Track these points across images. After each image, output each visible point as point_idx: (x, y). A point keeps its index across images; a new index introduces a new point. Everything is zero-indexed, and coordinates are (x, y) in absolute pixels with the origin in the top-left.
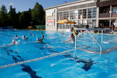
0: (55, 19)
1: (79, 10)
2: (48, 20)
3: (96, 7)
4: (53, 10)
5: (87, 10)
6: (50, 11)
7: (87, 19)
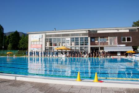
0: (42, 45)
1: (71, 38)
2: (33, 45)
3: (88, 36)
4: (40, 35)
5: (79, 38)
6: (36, 35)
7: (79, 46)
